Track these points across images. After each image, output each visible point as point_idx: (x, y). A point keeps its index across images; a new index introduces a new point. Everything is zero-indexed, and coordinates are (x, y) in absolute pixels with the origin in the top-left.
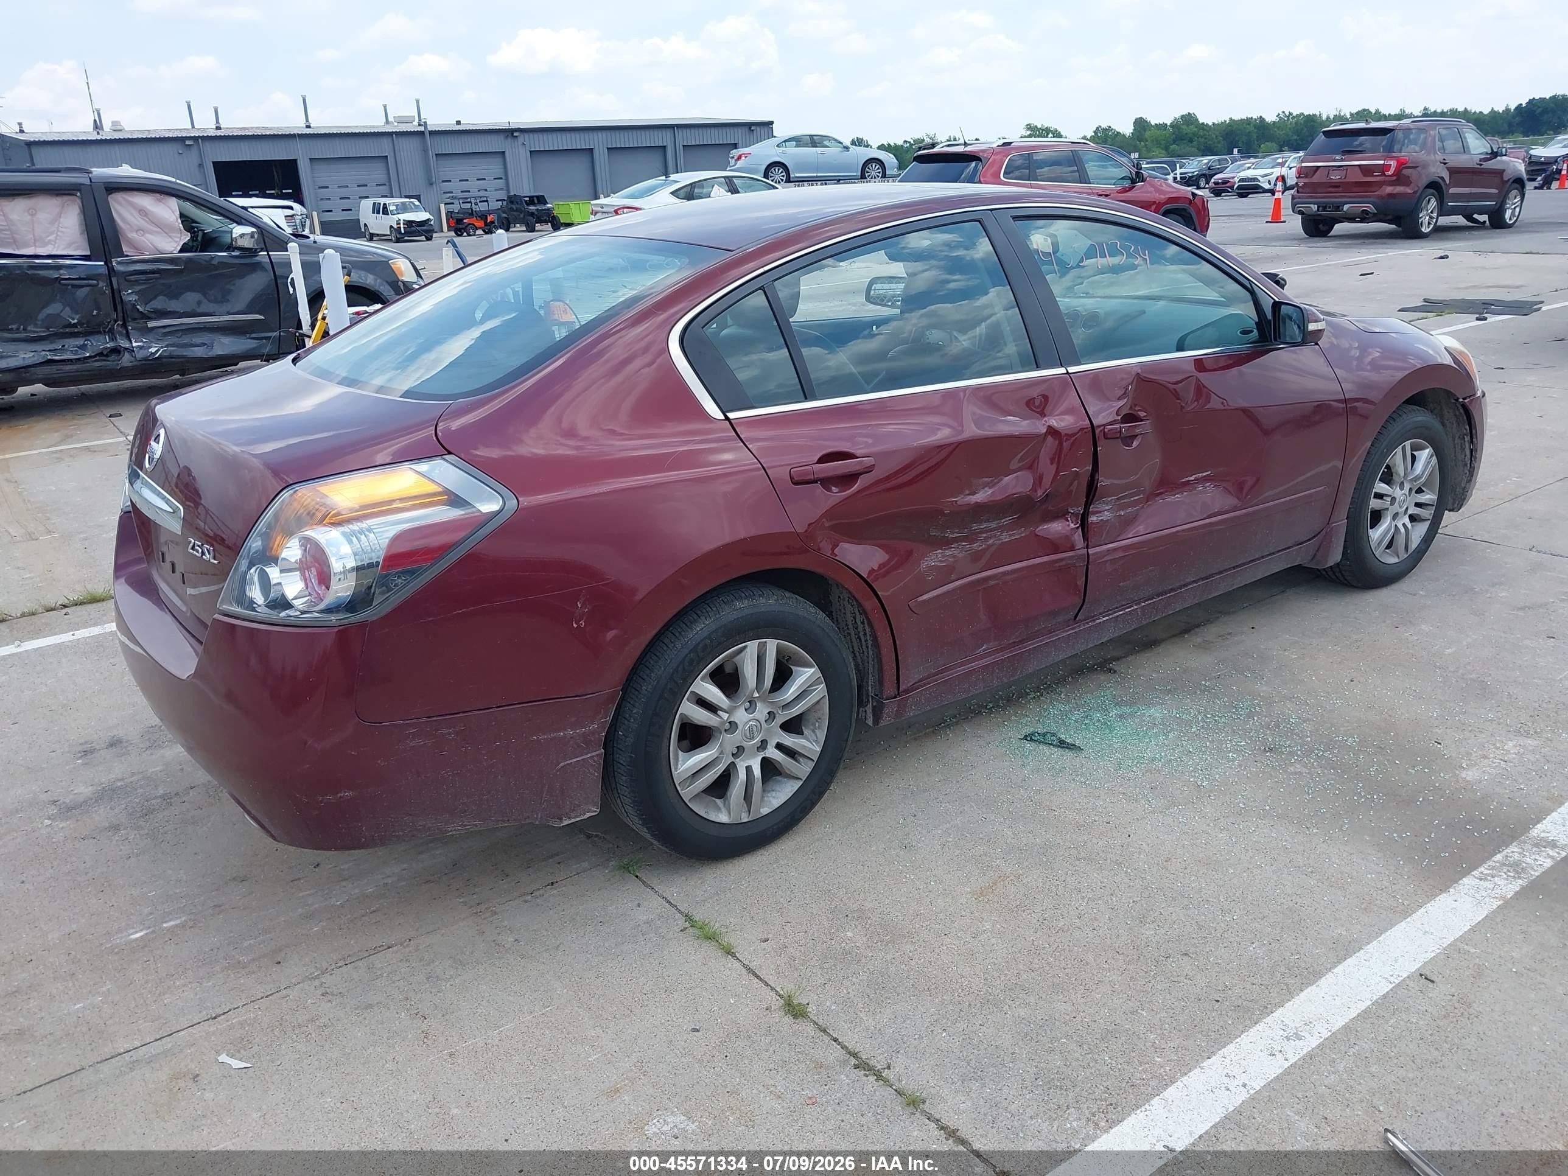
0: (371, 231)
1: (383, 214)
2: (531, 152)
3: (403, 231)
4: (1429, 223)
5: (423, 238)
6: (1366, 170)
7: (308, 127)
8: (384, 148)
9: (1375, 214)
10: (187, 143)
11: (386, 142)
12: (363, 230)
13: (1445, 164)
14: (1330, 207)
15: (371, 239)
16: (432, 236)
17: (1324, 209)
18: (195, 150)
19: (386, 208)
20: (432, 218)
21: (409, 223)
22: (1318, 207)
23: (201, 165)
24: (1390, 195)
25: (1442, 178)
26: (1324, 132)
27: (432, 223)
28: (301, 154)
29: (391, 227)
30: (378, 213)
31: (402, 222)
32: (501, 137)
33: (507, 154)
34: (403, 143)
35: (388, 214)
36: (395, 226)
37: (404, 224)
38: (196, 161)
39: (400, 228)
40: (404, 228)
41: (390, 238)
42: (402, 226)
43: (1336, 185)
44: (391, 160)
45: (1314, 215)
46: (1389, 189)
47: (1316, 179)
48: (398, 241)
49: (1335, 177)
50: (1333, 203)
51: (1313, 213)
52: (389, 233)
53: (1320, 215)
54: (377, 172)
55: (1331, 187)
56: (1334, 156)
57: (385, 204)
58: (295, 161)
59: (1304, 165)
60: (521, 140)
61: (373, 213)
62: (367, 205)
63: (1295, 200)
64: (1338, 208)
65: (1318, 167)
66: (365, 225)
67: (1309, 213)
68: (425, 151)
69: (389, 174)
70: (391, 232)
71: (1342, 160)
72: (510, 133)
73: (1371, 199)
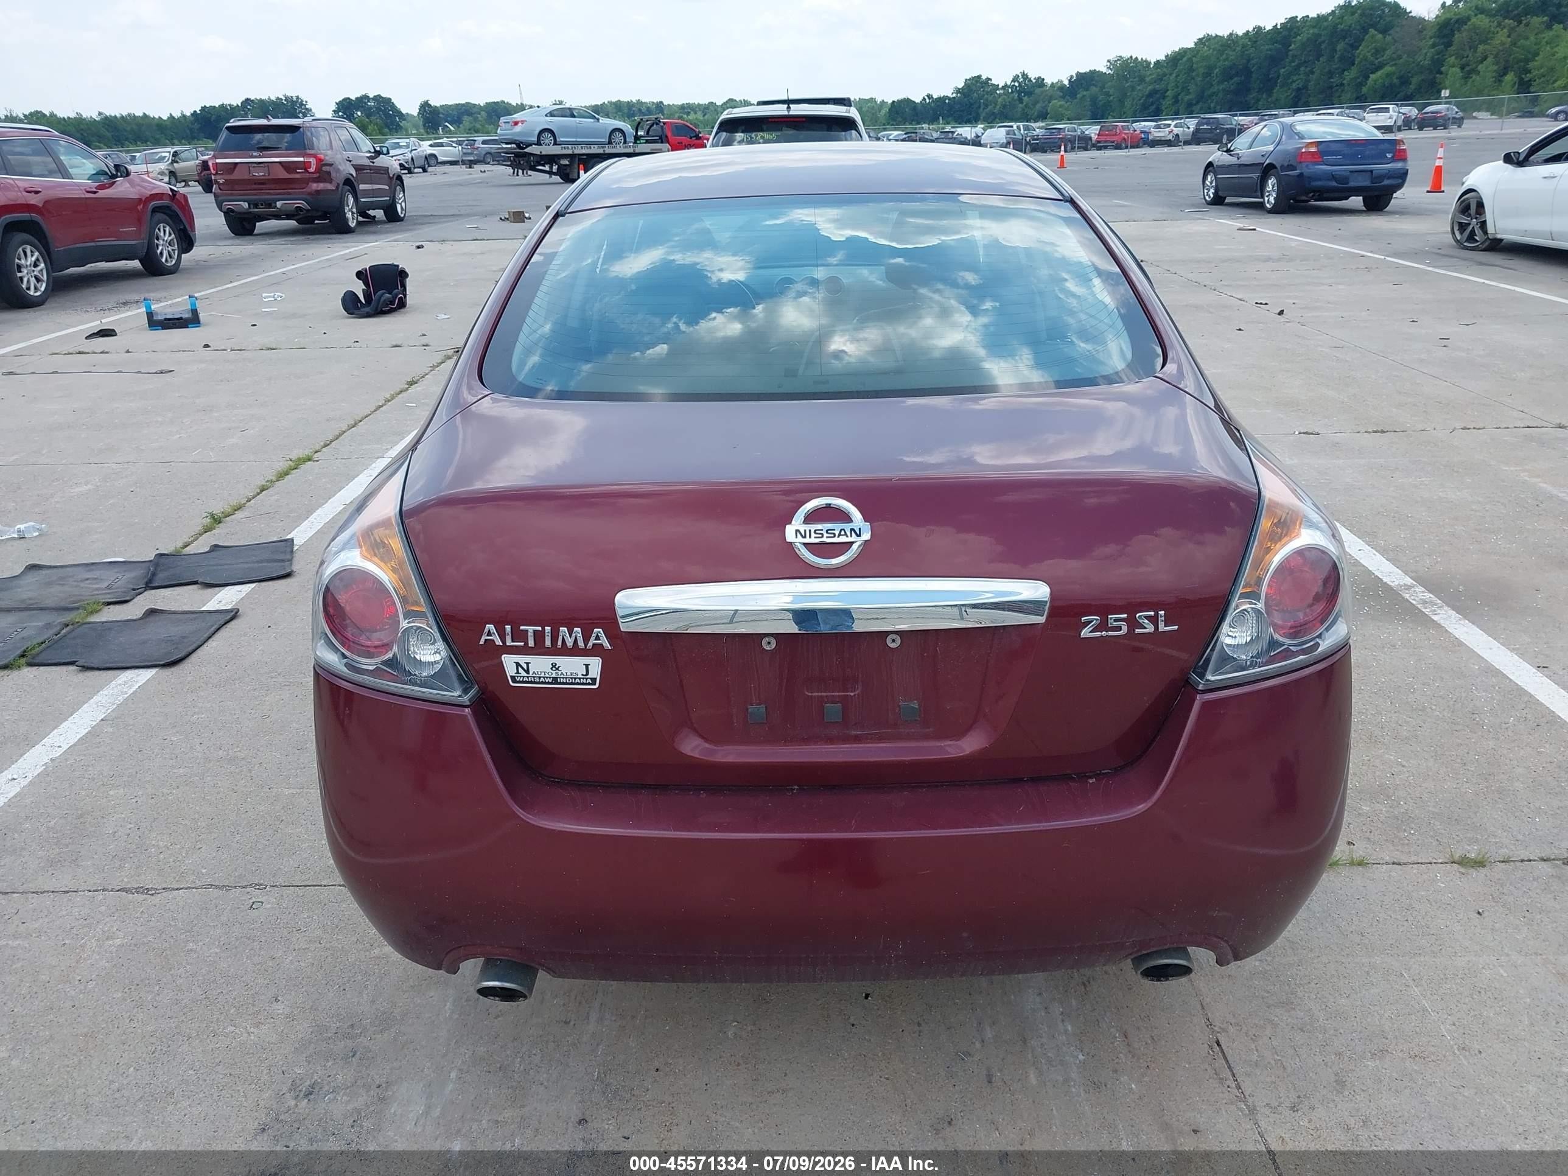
4: (353, 219)
6: (288, 167)
9: (308, 210)
13: (350, 161)
14: (262, 205)
17: (256, 206)
22: (249, 205)
24: (318, 192)
25: (352, 175)
26: (228, 128)
43: (261, 182)
45: (244, 213)
46: (315, 186)
47: (236, 175)
49: (259, 174)
50: (265, 201)
51: (244, 211)
53: (250, 212)
55: (255, 184)
56: (250, 153)
59: (218, 161)
63: (220, 198)
64: (270, 204)
65: (237, 164)
67: (240, 211)
71: (260, 157)
73: (304, 196)
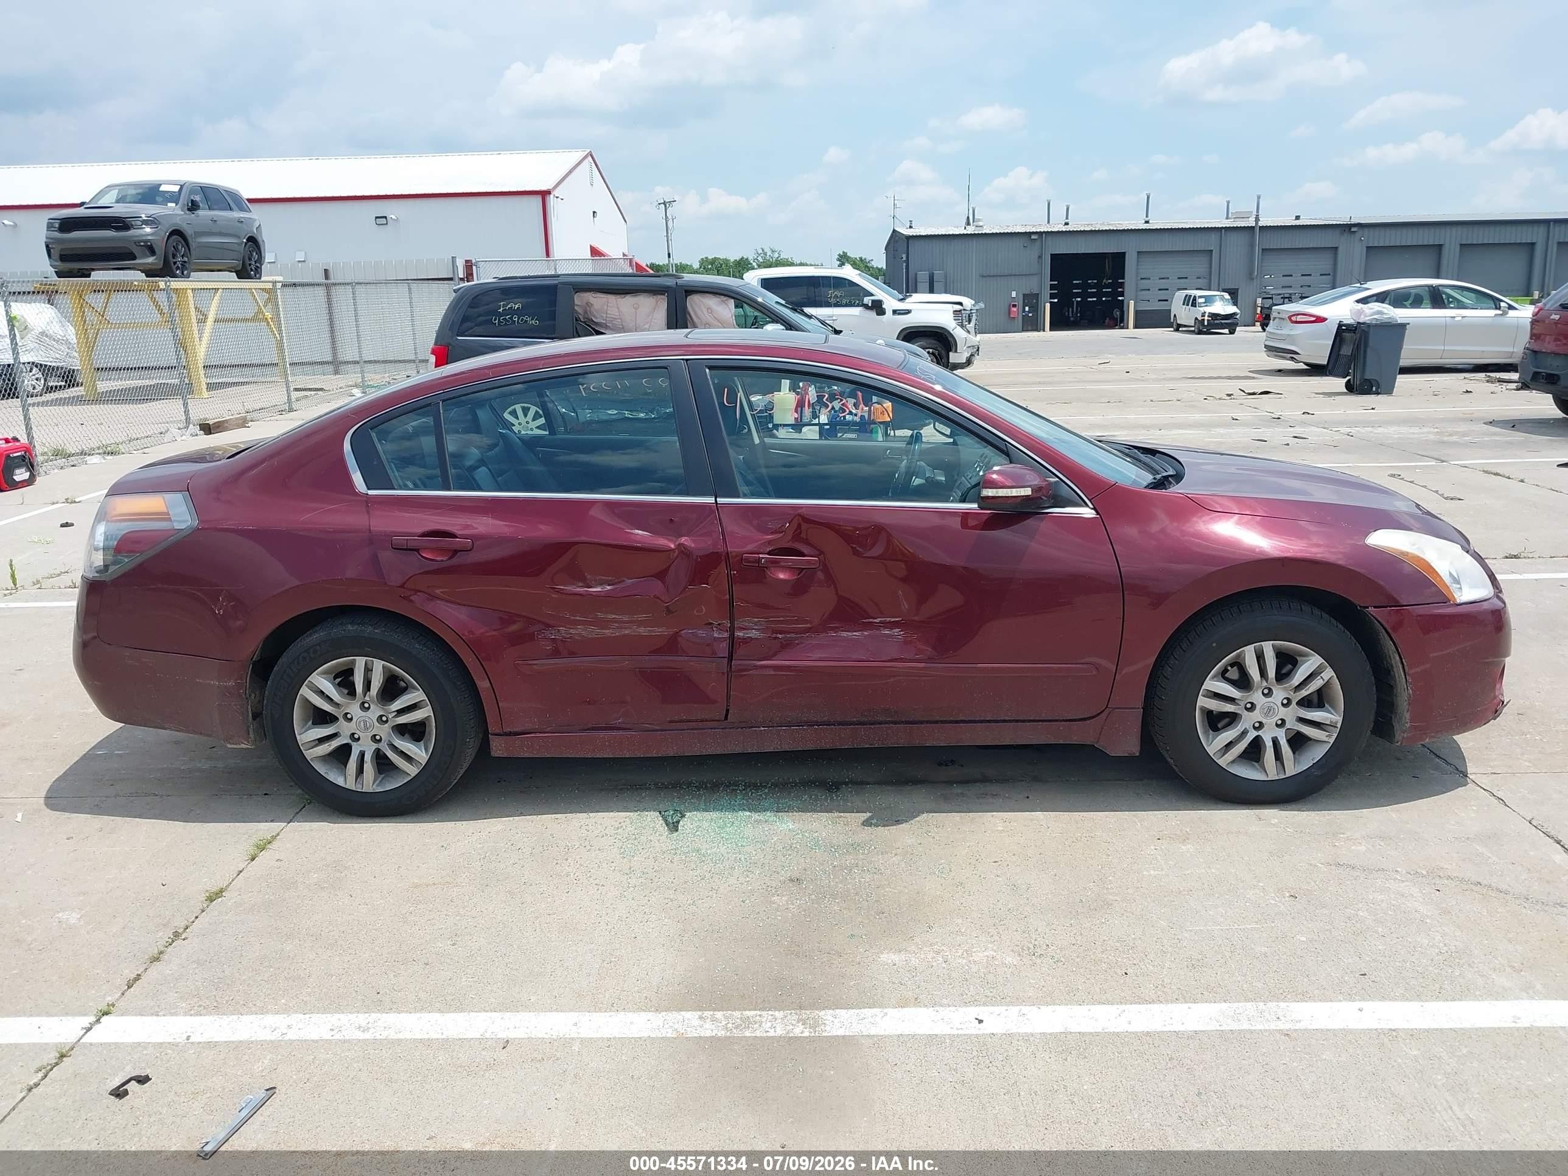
0: (1178, 322)
1: (1192, 306)
2: (1367, 247)
3: (1206, 323)
5: (1226, 331)
7: (1147, 222)
8: (1212, 242)
10: (1033, 237)
11: (1214, 237)
12: (1172, 321)
15: (1177, 330)
16: (1235, 330)
18: (1038, 243)
19: (1195, 300)
20: (1238, 311)
21: (1214, 316)
23: (1040, 257)
27: (1238, 317)
28: (1130, 249)
29: (1196, 319)
30: (1188, 305)
31: (1207, 315)
32: (1338, 231)
33: (1340, 250)
34: (1233, 238)
35: (1196, 306)
36: (1200, 318)
37: (1208, 316)
38: (1036, 254)
39: (1204, 320)
40: (1208, 320)
41: (1193, 329)
42: (1206, 318)
44: (1215, 255)
48: (1200, 333)
52: (1193, 325)
54: (1199, 266)
57: (1195, 297)
58: (1124, 254)
60: (1357, 236)
61: (1184, 304)
62: (1181, 295)
66: (1175, 316)
68: (1252, 246)
69: (1211, 267)
70: (1195, 323)
72: (1347, 229)
